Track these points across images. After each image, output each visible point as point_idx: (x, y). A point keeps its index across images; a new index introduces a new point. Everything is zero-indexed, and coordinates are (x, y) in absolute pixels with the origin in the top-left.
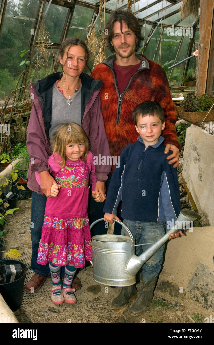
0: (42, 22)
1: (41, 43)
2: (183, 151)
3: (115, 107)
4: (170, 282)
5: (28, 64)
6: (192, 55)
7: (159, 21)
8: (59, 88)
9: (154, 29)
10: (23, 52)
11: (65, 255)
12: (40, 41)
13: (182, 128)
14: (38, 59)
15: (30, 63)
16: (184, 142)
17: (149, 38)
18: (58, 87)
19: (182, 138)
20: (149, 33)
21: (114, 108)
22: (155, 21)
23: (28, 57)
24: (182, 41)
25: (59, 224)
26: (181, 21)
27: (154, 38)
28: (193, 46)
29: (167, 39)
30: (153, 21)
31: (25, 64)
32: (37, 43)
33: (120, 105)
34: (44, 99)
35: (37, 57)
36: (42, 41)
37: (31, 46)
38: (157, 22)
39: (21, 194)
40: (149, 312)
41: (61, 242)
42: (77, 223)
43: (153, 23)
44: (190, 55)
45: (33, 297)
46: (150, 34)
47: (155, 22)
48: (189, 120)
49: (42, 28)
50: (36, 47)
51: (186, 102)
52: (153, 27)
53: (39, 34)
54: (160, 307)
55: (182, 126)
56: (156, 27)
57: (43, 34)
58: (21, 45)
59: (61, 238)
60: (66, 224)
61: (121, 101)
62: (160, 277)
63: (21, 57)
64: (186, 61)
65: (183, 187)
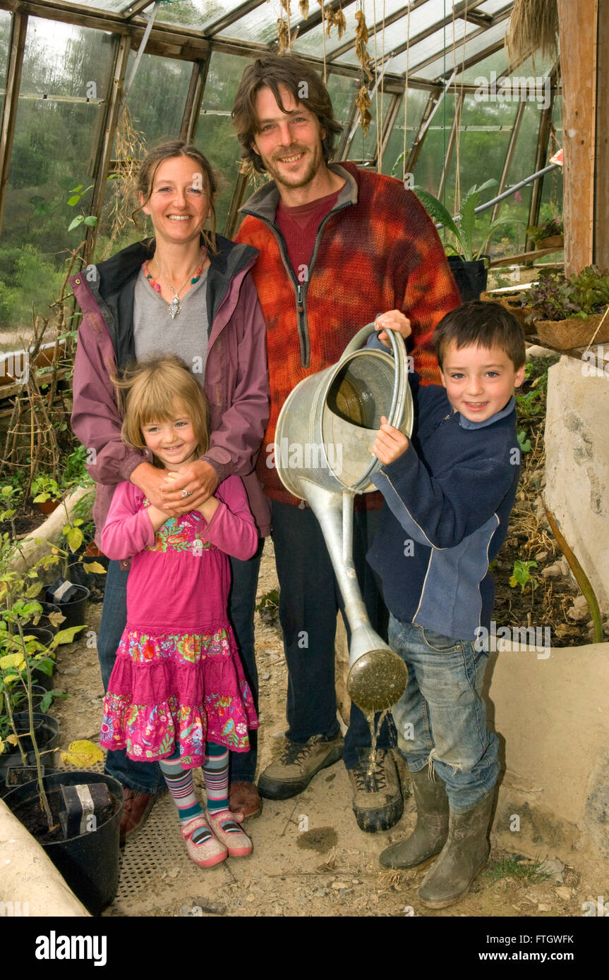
0: (121, 107)
1: (123, 164)
2: (543, 433)
3: (292, 320)
4: (532, 805)
5: (92, 225)
6: (550, 164)
7: (447, 78)
8: (151, 280)
9: (435, 101)
10: (75, 194)
11: (152, 732)
12: (122, 159)
13: (536, 368)
14: (120, 207)
15: (98, 220)
16: (545, 409)
17: (424, 127)
18: (150, 277)
19: (538, 399)
20: (423, 113)
21: (288, 323)
22: (438, 78)
23: (89, 205)
24: (518, 128)
25: (140, 647)
26: (512, 71)
27: (437, 125)
28: (550, 140)
29: (476, 125)
30: (431, 78)
31: (82, 225)
32: (113, 165)
33: (302, 314)
34: (116, 312)
35: (114, 204)
36: (126, 159)
37: (96, 175)
38: (443, 80)
39: (97, 588)
40: (479, 894)
41: (142, 695)
42: (187, 649)
43: (431, 83)
44: (543, 165)
45: (149, 872)
46: (427, 113)
47: (437, 81)
48: (550, 344)
49: (124, 123)
50: (112, 176)
51: (537, 292)
52: (433, 96)
53: (117, 140)
54: (510, 880)
55: (535, 365)
56: (442, 95)
57: (127, 140)
58: (70, 174)
59: (143, 687)
60: (157, 649)
61: (304, 304)
62: (501, 794)
63: (71, 207)
64: (532, 181)
65: (549, 534)
